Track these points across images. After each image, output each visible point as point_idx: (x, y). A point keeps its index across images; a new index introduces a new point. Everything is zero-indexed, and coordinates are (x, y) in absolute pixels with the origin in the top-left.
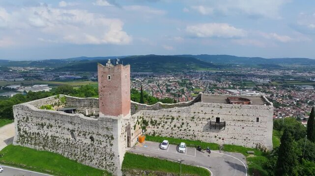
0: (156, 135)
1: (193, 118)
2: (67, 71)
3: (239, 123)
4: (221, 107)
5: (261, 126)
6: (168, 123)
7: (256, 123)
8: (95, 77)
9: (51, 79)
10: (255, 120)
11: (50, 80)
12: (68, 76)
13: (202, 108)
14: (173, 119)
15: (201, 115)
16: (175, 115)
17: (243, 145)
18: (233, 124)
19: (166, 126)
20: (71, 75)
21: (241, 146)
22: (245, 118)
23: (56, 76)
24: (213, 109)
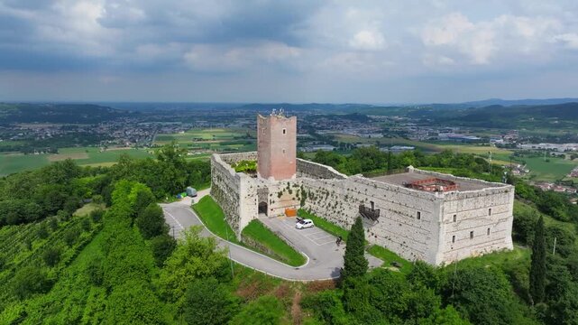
0: (312, 212)
1: (347, 197)
2: (457, 125)
3: (396, 216)
4: (376, 187)
5: (423, 227)
6: (324, 199)
7: (416, 220)
8: (504, 140)
9: (423, 139)
10: (416, 216)
11: (420, 141)
12: (453, 135)
13: (355, 184)
14: (328, 194)
15: (355, 195)
16: (330, 189)
17: (397, 253)
18: (388, 216)
19: (322, 203)
20: (460, 133)
21: (395, 254)
22: (403, 209)
23: (433, 134)
24: (367, 187)
